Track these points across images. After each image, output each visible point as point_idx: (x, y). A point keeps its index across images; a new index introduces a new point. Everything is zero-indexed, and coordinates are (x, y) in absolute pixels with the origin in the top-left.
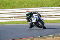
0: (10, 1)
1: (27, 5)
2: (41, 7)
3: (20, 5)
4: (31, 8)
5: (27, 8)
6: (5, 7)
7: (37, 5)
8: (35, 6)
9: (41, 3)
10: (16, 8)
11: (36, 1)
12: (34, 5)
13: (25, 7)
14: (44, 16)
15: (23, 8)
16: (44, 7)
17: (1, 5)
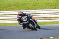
0: (24, 3)
1: (41, 6)
2: (55, 8)
3: (34, 7)
4: (45, 9)
5: (40, 9)
6: (19, 8)
7: (50, 7)
8: (48, 8)
9: (54, 5)
10: (30, 9)
11: (49, 3)
12: (48, 6)
13: (39, 8)
14: (58, 17)
15: (36, 9)
16: (57, 9)
17: (16, 6)
